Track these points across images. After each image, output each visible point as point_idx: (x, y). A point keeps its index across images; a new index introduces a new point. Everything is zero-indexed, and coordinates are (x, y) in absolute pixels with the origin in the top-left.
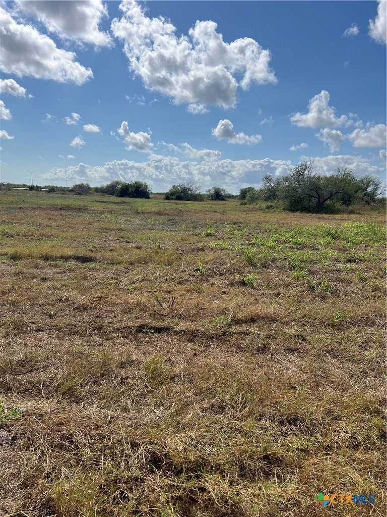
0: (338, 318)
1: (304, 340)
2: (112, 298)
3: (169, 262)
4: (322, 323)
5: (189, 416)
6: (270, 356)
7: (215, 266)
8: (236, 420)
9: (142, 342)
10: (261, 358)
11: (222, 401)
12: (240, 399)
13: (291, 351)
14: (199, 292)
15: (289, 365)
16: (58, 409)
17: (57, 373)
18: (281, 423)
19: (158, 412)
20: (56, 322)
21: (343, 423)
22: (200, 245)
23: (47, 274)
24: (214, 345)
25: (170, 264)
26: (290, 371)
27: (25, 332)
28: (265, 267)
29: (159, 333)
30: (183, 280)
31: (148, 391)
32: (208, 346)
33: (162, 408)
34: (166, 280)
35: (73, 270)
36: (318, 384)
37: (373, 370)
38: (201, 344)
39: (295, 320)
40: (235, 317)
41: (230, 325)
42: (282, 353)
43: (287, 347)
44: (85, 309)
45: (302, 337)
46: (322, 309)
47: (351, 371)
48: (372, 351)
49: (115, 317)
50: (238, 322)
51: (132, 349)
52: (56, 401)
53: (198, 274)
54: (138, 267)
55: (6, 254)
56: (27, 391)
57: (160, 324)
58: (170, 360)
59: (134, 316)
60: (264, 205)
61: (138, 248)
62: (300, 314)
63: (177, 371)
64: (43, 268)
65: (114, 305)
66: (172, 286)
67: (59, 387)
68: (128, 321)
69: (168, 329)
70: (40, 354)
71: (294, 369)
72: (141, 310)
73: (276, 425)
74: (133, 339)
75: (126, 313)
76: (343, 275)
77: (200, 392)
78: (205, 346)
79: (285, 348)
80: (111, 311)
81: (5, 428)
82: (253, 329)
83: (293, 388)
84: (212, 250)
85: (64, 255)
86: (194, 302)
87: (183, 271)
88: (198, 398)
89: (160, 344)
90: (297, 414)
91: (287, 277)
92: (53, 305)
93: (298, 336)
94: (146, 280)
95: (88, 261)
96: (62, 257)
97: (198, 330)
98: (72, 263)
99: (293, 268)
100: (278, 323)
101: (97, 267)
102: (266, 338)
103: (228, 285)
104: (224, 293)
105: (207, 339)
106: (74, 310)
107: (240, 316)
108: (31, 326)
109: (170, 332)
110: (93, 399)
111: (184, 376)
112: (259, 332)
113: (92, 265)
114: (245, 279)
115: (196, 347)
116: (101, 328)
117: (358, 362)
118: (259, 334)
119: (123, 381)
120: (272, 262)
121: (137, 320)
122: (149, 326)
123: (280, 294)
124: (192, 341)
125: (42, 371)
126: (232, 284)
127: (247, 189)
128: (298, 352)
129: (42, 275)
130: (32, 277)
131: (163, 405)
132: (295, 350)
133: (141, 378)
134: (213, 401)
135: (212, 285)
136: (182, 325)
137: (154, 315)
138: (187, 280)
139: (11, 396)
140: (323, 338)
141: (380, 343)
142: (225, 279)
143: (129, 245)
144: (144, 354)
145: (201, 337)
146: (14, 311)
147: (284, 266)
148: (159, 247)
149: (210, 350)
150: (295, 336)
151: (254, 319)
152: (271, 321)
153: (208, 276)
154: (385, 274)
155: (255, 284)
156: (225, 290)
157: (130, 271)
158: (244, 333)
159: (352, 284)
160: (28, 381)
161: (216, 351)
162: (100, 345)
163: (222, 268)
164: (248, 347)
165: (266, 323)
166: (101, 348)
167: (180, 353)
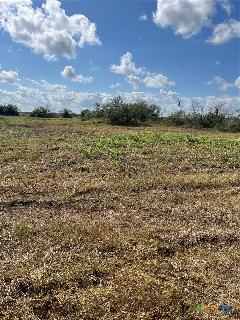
0: (137, 186)
1: (119, 200)
3: (33, 158)
4: (129, 190)
5: (46, 256)
6: (99, 212)
7: (65, 159)
8: (77, 254)
9: (14, 213)
10: (93, 214)
11: (68, 243)
12: (80, 241)
13: (111, 208)
14: (54, 177)
15: (110, 216)
18: (104, 251)
19: (25, 257)
21: (138, 246)
22: (54, 146)
24: (64, 209)
25: (34, 160)
26: (110, 220)
28: (96, 159)
29: (26, 205)
30: (42, 170)
31: (18, 244)
32: (60, 211)
33: (27, 254)
34: (31, 170)
36: (126, 225)
37: (155, 214)
38: (55, 209)
39: (113, 190)
40: (77, 191)
41: (74, 196)
42: (106, 210)
45: (117, 199)
46: (129, 181)
47: (144, 216)
48: (155, 203)
50: (80, 194)
51: (6, 218)
53: (53, 165)
54: (11, 163)
57: (26, 199)
58: (34, 222)
59: (8, 195)
60: (96, 121)
61: (10, 149)
62: (116, 185)
63: (38, 228)
66: (35, 174)
68: (3, 199)
69: (32, 202)
71: (112, 218)
72: (13, 191)
73: (101, 253)
74: (7, 211)
75: (2, 194)
76: (141, 162)
77: (54, 239)
78: (57, 211)
79: (107, 206)
82: (88, 197)
83: (112, 229)
84: (63, 149)
86: (50, 183)
87: (43, 164)
88: (52, 243)
89: (27, 212)
90: (113, 244)
91: (110, 164)
93: (115, 199)
94: (17, 171)
97: (53, 201)
99: (112, 158)
100: (104, 192)
102: (96, 202)
103: (73, 171)
104: (71, 176)
105: (59, 206)
107: (80, 190)
109: (34, 204)
111: (43, 231)
114: (84, 167)
115: (52, 212)
117: (148, 210)
118: (92, 200)
120: (101, 155)
121: (10, 198)
122: (19, 202)
123: (105, 175)
124: (49, 208)
126: (76, 170)
127: (85, 110)
128: (115, 208)
131: (28, 252)
133: (13, 236)
134: (62, 244)
135: (63, 172)
136: (42, 199)
137: (22, 194)
138: (46, 170)
140: (130, 198)
141: (159, 199)
142: (71, 167)
143: (4, 148)
144: (15, 220)
145: (55, 205)
147: (108, 158)
148: (26, 149)
149: (61, 213)
150: (113, 199)
151: (89, 191)
152: (100, 191)
153: (60, 166)
154: (162, 160)
155: (90, 170)
156: (70, 174)
157: (5, 166)
158: (82, 200)
159: (145, 167)
161: (65, 213)
163: (70, 160)
164: (85, 208)
165: (97, 193)
167: (41, 217)
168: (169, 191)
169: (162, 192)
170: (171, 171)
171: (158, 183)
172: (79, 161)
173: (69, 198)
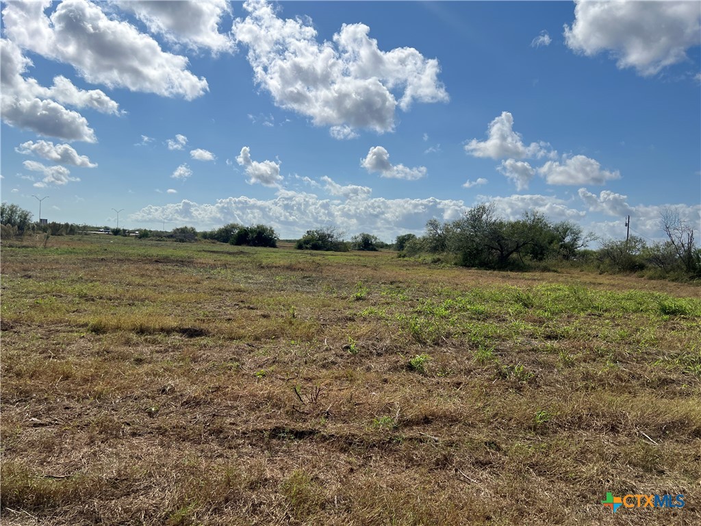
0: (541, 418)
1: (499, 449)
2: (233, 389)
3: (308, 336)
4: (520, 424)
6: (453, 472)
7: (370, 342)
9: (277, 452)
10: (441, 475)
13: (483, 464)
14: (352, 380)
15: (480, 486)
17: (163, 497)
20: (158, 422)
22: (348, 313)
23: (142, 353)
24: (376, 456)
25: (309, 339)
26: (483, 494)
27: (116, 437)
28: (437, 344)
29: (300, 439)
30: (328, 363)
31: (290, 523)
32: (368, 458)
34: (306, 363)
36: (522, 513)
37: (594, 493)
38: (359, 455)
39: (483, 421)
40: (402, 416)
41: (396, 429)
42: (470, 468)
43: (476, 459)
44: (198, 404)
45: (495, 445)
46: (519, 405)
47: (565, 494)
48: (591, 465)
49: (239, 415)
50: (408, 424)
51: (264, 461)
53: (348, 354)
54: (266, 343)
55: (85, 325)
56: (123, 523)
57: (300, 426)
58: (317, 478)
59: (264, 414)
60: (429, 258)
61: (264, 316)
62: (489, 411)
63: (328, 494)
64: (137, 344)
65: (236, 398)
66: (311, 371)
67: (167, 518)
68: (256, 421)
69: (312, 433)
70: (139, 469)
71: (487, 491)
72: (273, 406)
74: (265, 447)
75: (253, 410)
76: (543, 357)
78: (364, 458)
79: (473, 460)
80: (232, 408)
82: (428, 434)
83: (489, 518)
84: (365, 319)
85: (166, 326)
86: (346, 393)
87: (327, 350)
89: (303, 455)
91: (468, 359)
92: (153, 398)
93: (490, 444)
94: (278, 362)
95: (198, 335)
96: (162, 330)
97: (353, 435)
98: (176, 338)
99: (475, 346)
100: (461, 424)
101: (211, 344)
102: (447, 446)
103: (389, 370)
104: (386, 381)
105: (367, 447)
106: (182, 405)
107: (410, 415)
108: (124, 428)
109: (315, 437)
111: (339, 502)
112: (437, 438)
113: (203, 341)
114: (413, 361)
115: (353, 459)
116: (221, 432)
117: (574, 481)
118: (436, 441)
119: (255, 509)
120: (447, 337)
121: (270, 421)
122: (287, 430)
123: (460, 384)
124: (345, 451)
125: (142, 495)
126: (395, 368)
127: (405, 236)
128: (491, 467)
129: (136, 356)
130: (124, 357)
132: (486, 464)
133: (280, 505)
135: (369, 369)
136: (332, 428)
137: (293, 413)
138: (333, 363)
140: (523, 446)
141: (600, 454)
142: (385, 361)
143: (253, 313)
144: (281, 469)
145: (358, 445)
146: (100, 407)
147: (462, 344)
148: (294, 316)
149: (371, 464)
150: (486, 443)
151: (428, 419)
152: (452, 421)
153: (362, 356)
154: (598, 356)
155: (426, 369)
156: (386, 377)
157: (256, 350)
158: (416, 439)
159: (556, 370)
160: (123, 509)
161: (379, 466)
162: (221, 456)
163: (381, 344)
164: (423, 459)
165: (445, 425)
166: (220, 459)
167: (331, 467)
168: (622, 438)
169: (605, 438)
170: (622, 384)
171: (594, 413)
172: (400, 347)
173: (387, 431)
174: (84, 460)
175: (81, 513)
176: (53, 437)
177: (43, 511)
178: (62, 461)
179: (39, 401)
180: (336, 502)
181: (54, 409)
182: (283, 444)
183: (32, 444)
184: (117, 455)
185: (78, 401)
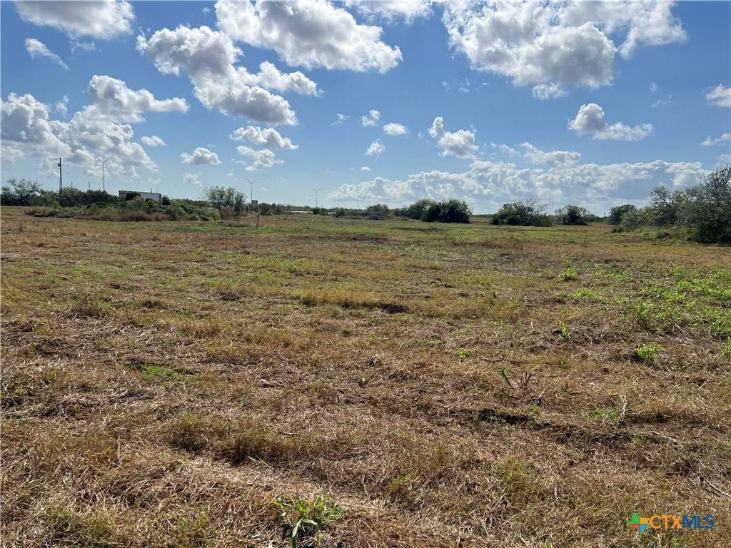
2: (437, 366)
3: (511, 318)
6: (698, 480)
7: (585, 328)
9: (487, 435)
12: (659, 545)
14: (566, 367)
16: (388, 515)
17: (380, 464)
19: (527, 543)
20: (369, 392)
22: (557, 294)
23: (348, 326)
24: (600, 452)
25: (513, 320)
27: (333, 403)
28: (670, 333)
29: (512, 424)
30: (536, 347)
31: (508, 509)
32: (590, 453)
33: (533, 538)
34: (512, 346)
35: (380, 323)
38: (579, 448)
40: (630, 411)
41: (622, 424)
42: (720, 478)
44: (404, 378)
49: (445, 393)
50: (637, 420)
51: (475, 442)
52: (383, 503)
53: (559, 339)
54: (467, 323)
55: (298, 298)
56: (346, 483)
57: (510, 410)
58: (533, 467)
59: (471, 395)
60: (653, 233)
61: (463, 295)
64: (343, 318)
65: (441, 376)
66: (520, 355)
67: (385, 485)
68: (462, 401)
69: (524, 419)
70: (355, 435)
72: (481, 387)
74: (474, 428)
75: (459, 389)
77: (589, 523)
78: (585, 452)
79: (724, 470)
80: (438, 385)
81: (328, 529)
82: (663, 433)
84: (577, 302)
85: (368, 301)
86: (559, 382)
87: (534, 333)
88: (589, 531)
89: (515, 440)
91: (712, 352)
92: (363, 369)
94: (482, 343)
95: (398, 311)
96: (365, 305)
97: (572, 427)
98: (378, 313)
99: (720, 337)
100: (706, 427)
101: (412, 320)
102: (689, 450)
103: (610, 359)
104: (606, 371)
105: (588, 441)
106: (389, 378)
107: (639, 411)
108: (339, 396)
109: (528, 424)
110: (433, 508)
111: (559, 495)
112: (675, 440)
113: (405, 317)
114: (640, 351)
115: (572, 452)
116: (429, 408)
118: (675, 444)
119: (469, 489)
120: (682, 326)
121: (477, 402)
122: (497, 414)
123: (703, 380)
124: (563, 442)
125: (361, 460)
126: (617, 358)
127: (622, 207)
129: (344, 328)
130: (333, 329)
131: (534, 534)
133: (495, 488)
134: (614, 540)
135: (584, 357)
136: (545, 416)
137: (502, 396)
138: (543, 348)
139: (327, 487)
142: (604, 350)
143: (451, 291)
144: (493, 452)
145: (578, 438)
146: (317, 374)
148: (495, 295)
149: (594, 459)
151: (662, 417)
152: (694, 422)
153: (576, 342)
155: (656, 361)
156: (607, 366)
157: (457, 329)
158: (648, 438)
160: (345, 470)
161: (603, 463)
162: (430, 432)
163: (598, 331)
164: (658, 461)
165: (684, 427)
166: (431, 435)
167: (547, 458)
172: (622, 334)
173: (611, 426)
174: (307, 422)
175: (309, 468)
176: (280, 398)
177: (278, 463)
178: (289, 420)
179: (266, 365)
180: (556, 494)
181: (279, 373)
182: (493, 428)
183: (263, 402)
184: (335, 419)
185: (298, 366)
